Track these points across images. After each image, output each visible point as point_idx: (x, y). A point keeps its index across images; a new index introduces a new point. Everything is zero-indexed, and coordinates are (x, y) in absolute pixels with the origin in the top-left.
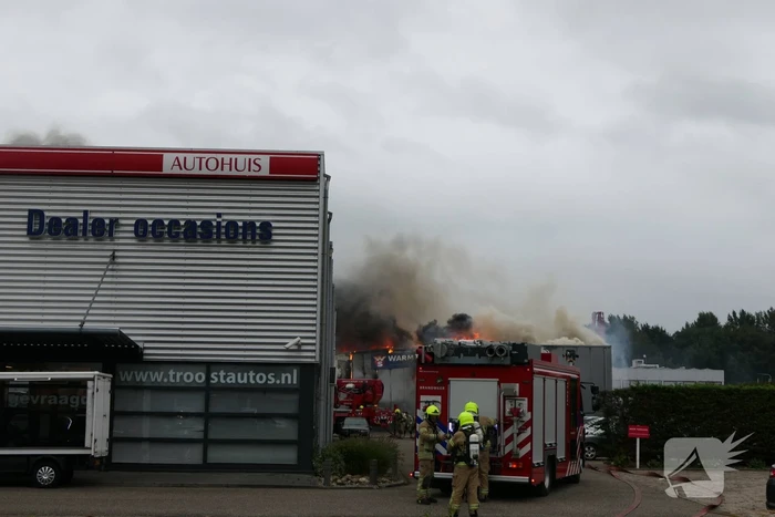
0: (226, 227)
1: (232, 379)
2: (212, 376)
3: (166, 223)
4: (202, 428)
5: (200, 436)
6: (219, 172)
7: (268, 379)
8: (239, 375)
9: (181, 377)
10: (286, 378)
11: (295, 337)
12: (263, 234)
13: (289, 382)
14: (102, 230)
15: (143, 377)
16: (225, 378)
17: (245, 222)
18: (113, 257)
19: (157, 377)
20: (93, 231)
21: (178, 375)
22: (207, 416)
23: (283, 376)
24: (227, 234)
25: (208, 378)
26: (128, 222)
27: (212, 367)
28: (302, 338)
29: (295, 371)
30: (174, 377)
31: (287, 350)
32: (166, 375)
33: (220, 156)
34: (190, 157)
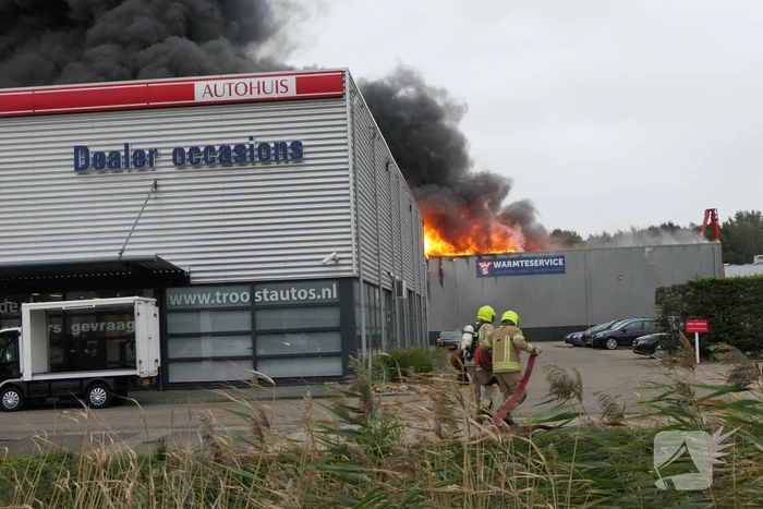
0: (259, 149)
1: (275, 296)
2: (256, 295)
3: (202, 149)
4: (250, 345)
5: (249, 353)
6: (248, 96)
7: (309, 295)
8: (282, 292)
9: (228, 298)
10: (327, 292)
11: (331, 253)
12: (293, 153)
13: (330, 296)
14: (143, 160)
15: (191, 300)
16: (268, 296)
17: (276, 144)
18: (156, 186)
19: (204, 299)
20: (135, 163)
21: (225, 296)
22: (255, 334)
23: (324, 291)
24: (260, 155)
25: (253, 297)
26: (166, 152)
27: (257, 287)
28: (338, 252)
29: (334, 286)
30: (221, 298)
31: (324, 265)
32: (214, 297)
33: (247, 81)
34: (220, 84)
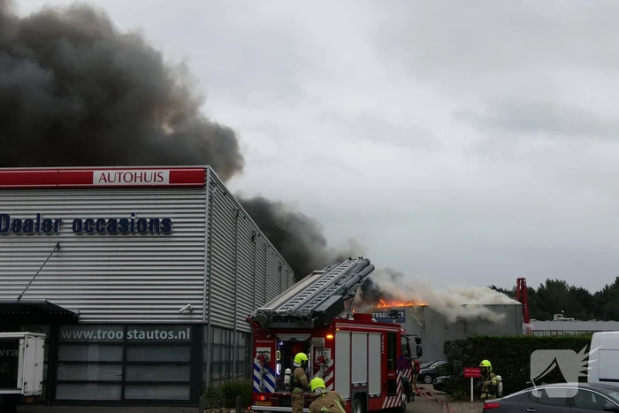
0: (138, 223)
1: (142, 336)
2: (128, 333)
3: (95, 221)
4: (121, 373)
5: (119, 379)
6: (133, 183)
7: (168, 336)
8: (148, 332)
9: (106, 335)
10: (182, 334)
11: (187, 304)
12: (164, 227)
13: (184, 337)
14: (50, 227)
15: (78, 335)
16: (138, 335)
17: (151, 219)
18: (58, 247)
19: (89, 335)
20: (43, 229)
22: (125, 364)
23: (180, 333)
24: (138, 228)
25: (125, 335)
26: (68, 221)
27: (128, 327)
28: (192, 304)
29: (188, 330)
30: (101, 335)
31: (181, 314)
32: (96, 334)
33: (133, 172)
34: (112, 172)
